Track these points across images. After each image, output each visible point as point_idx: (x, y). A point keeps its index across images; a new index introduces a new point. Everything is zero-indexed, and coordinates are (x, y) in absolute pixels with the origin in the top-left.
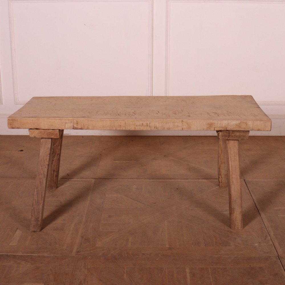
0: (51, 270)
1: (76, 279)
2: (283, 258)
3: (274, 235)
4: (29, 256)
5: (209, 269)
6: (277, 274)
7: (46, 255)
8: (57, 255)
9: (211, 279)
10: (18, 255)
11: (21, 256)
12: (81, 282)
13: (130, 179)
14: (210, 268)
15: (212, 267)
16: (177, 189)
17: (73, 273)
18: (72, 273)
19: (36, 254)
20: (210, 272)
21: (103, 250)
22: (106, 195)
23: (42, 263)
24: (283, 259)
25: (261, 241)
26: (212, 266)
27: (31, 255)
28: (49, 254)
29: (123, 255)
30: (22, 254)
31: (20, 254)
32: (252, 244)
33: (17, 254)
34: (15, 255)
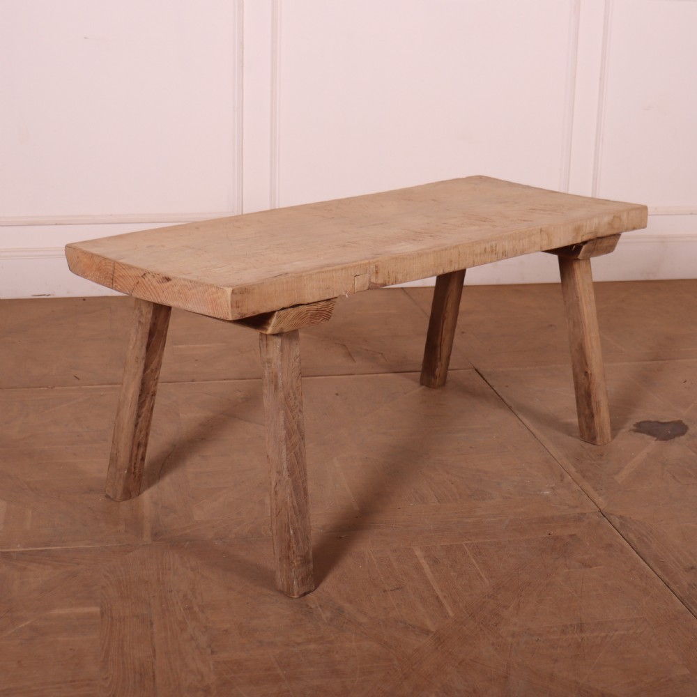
0: (106, 576)
1: (171, 591)
2: (611, 514)
3: (577, 472)
4: (42, 551)
5: (465, 547)
6: (611, 545)
7: (82, 546)
8: (109, 545)
9: (476, 565)
10: (14, 552)
11: (23, 553)
12: (185, 596)
13: (225, 380)
14: (466, 544)
15: (469, 542)
16: (337, 394)
17: (161, 578)
18: (159, 579)
19: (57, 546)
20: (468, 552)
21: (213, 527)
22: (181, 415)
23: (78, 564)
24: (612, 517)
25: (554, 485)
26: (469, 540)
27: (46, 550)
28: (89, 545)
29: (263, 533)
30: (23, 549)
31: (19, 549)
32: (538, 493)
33: (12, 550)
34: (8, 552)
